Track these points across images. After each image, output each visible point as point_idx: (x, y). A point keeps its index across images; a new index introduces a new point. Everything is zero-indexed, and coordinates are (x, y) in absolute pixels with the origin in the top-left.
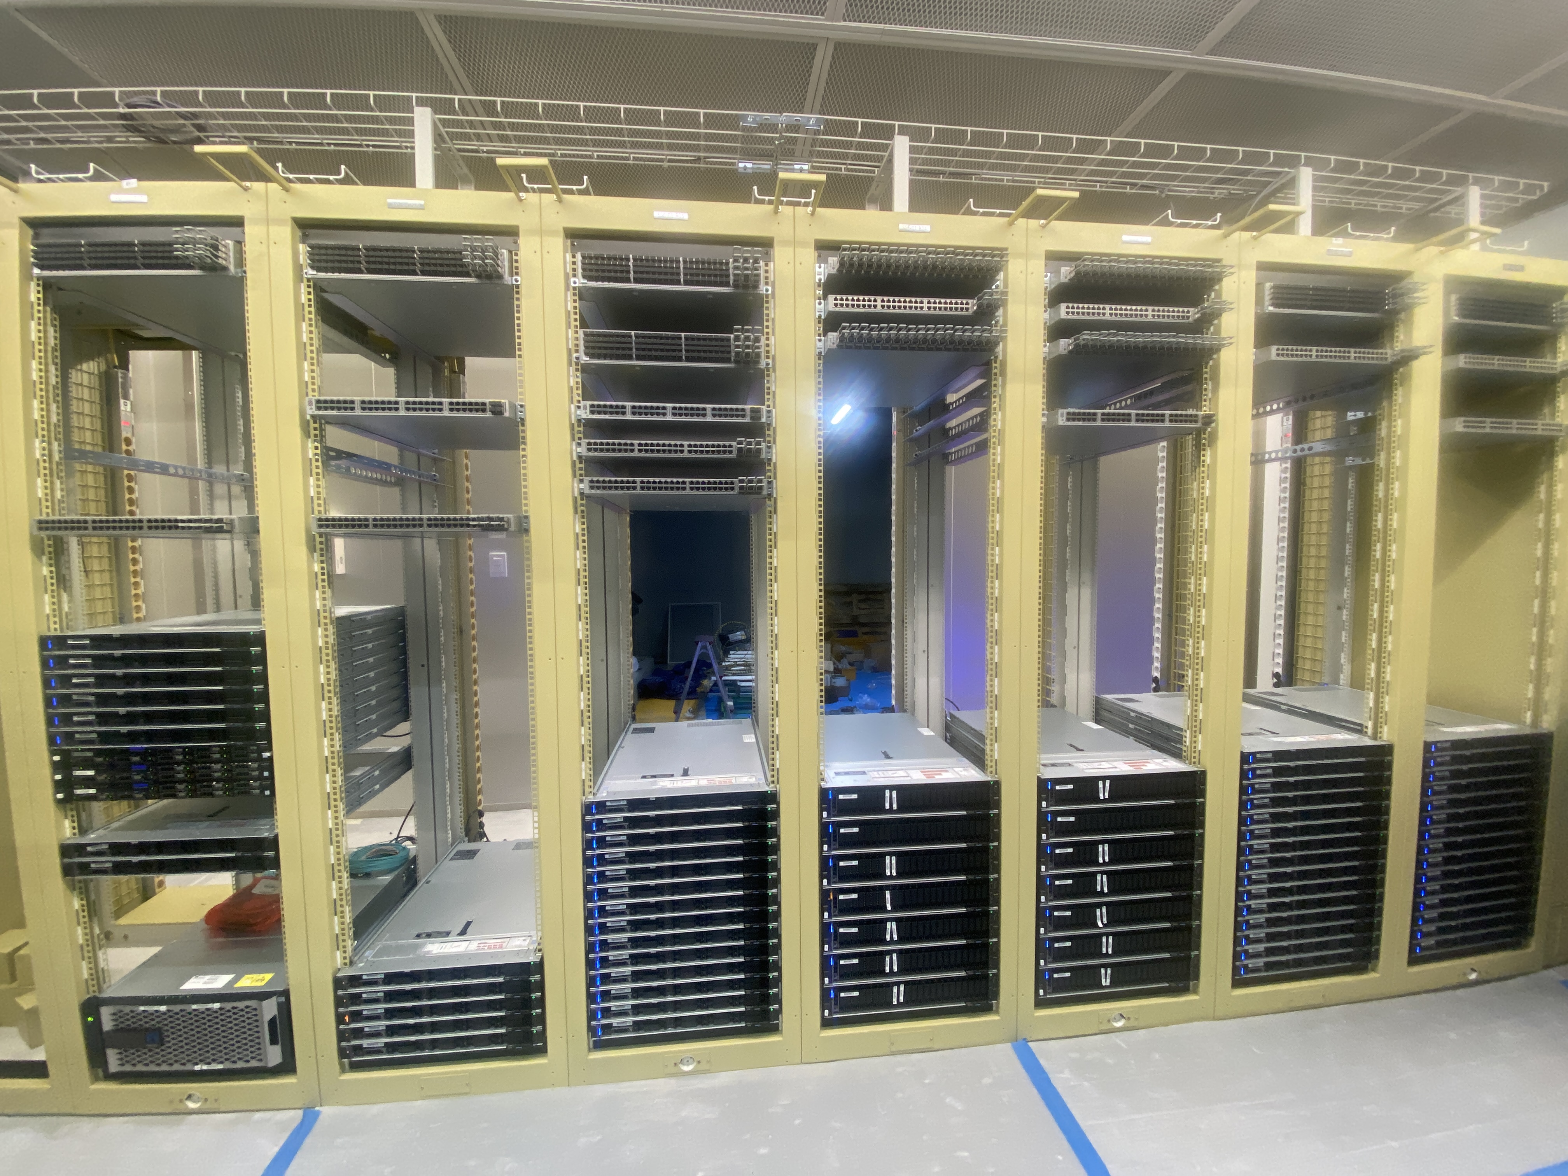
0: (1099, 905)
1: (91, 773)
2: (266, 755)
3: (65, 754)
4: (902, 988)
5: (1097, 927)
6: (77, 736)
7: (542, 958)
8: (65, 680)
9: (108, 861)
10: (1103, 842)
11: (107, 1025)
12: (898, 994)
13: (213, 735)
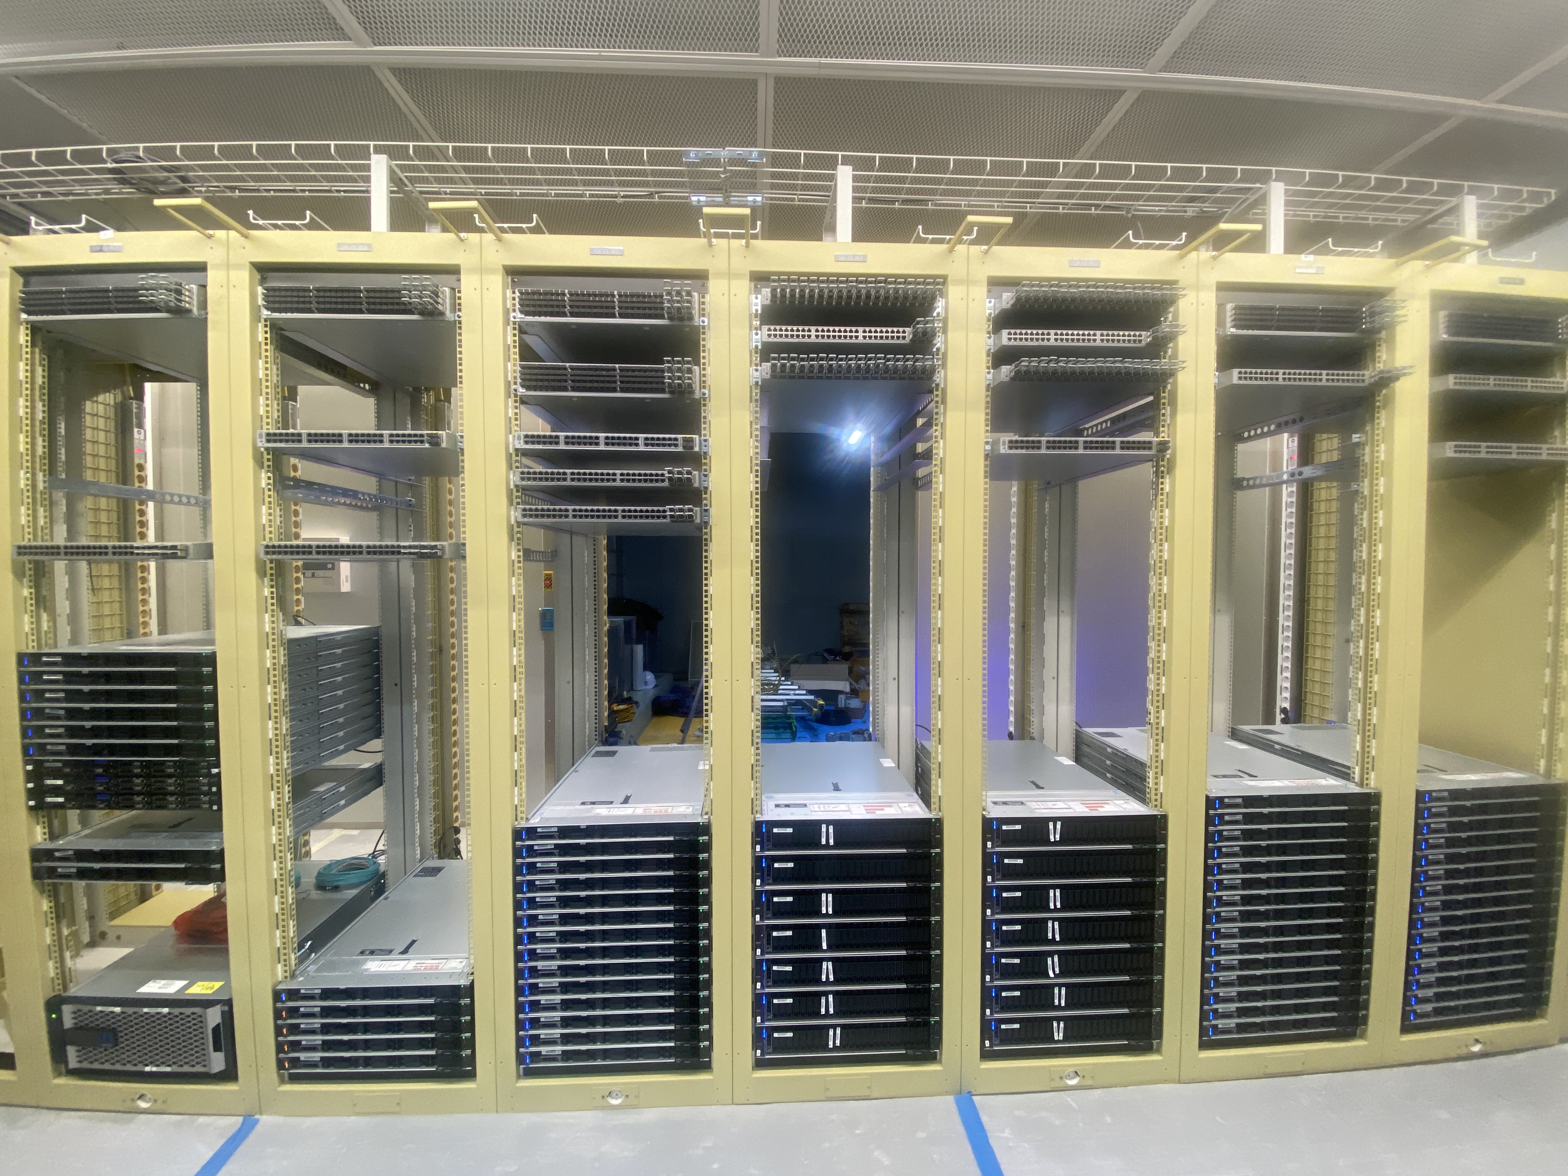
0: (1051, 954)
1: (60, 782)
2: (215, 771)
3: (36, 763)
4: (838, 1031)
5: (1048, 977)
6: (49, 747)
7: (473, 982)
8: (39, 695)
9: (73, 866)
10: (1054, 887)
11: (68, 1022)
12: (834, 1038)
13: (168, 750)
